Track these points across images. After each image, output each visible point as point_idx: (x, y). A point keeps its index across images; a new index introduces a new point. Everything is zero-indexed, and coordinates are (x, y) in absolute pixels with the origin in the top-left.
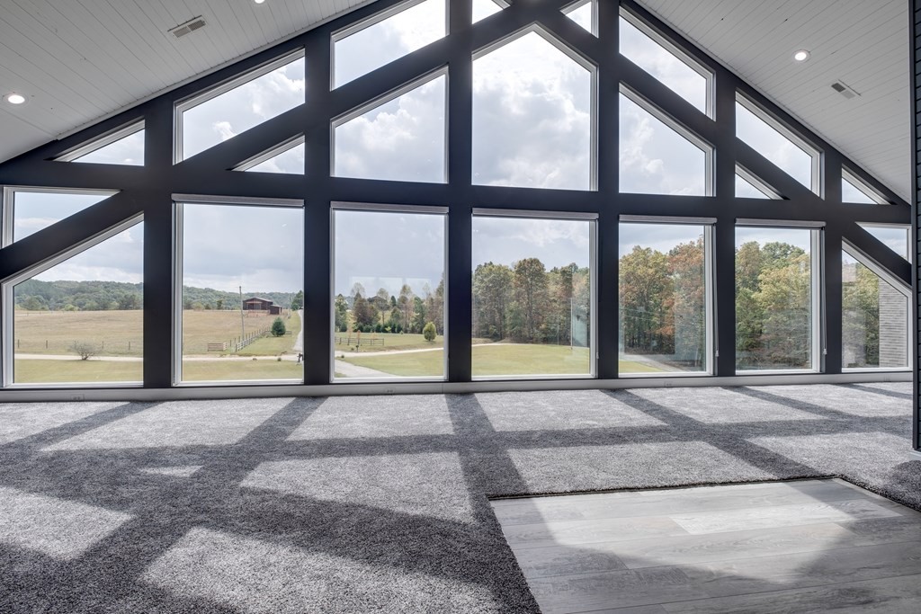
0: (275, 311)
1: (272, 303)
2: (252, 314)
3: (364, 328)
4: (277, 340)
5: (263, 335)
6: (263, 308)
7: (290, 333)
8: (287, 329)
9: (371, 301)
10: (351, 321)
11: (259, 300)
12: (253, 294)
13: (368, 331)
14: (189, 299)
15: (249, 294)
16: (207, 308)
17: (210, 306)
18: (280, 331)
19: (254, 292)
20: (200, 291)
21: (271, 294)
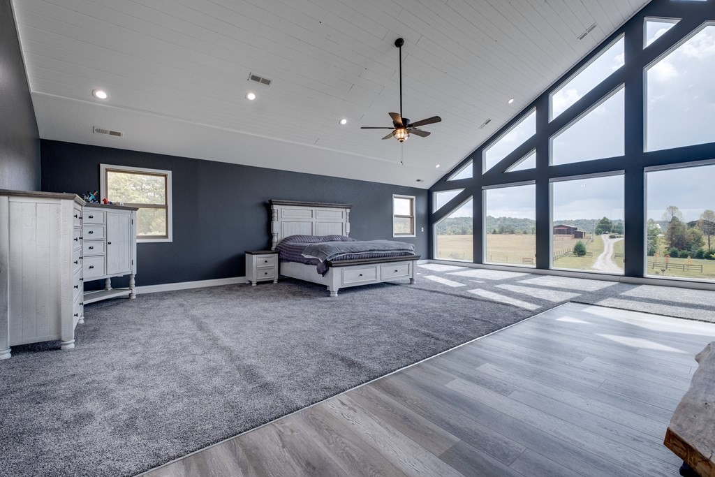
0: (579, 235)
1: (576, 229)
2: (559, 238)
3: (679, 253)
4: (578, 260)
5: (566, 254)
6: (569, 233)
7: (590, 254)
8: (588, 251)
9: (692, 224)
10: (662, 246)
11: (565, 226)
12: (561, 222)
13: (685, 256)
14: (513, 227)
15: (558, 222)
16: (525, 233)
17: (527, 231)
18: (582, 251)
19: (562, 220)
20: (520, 221)
21: (577, 221)
